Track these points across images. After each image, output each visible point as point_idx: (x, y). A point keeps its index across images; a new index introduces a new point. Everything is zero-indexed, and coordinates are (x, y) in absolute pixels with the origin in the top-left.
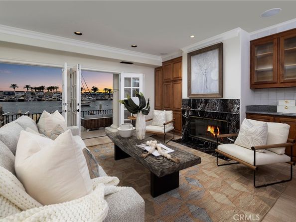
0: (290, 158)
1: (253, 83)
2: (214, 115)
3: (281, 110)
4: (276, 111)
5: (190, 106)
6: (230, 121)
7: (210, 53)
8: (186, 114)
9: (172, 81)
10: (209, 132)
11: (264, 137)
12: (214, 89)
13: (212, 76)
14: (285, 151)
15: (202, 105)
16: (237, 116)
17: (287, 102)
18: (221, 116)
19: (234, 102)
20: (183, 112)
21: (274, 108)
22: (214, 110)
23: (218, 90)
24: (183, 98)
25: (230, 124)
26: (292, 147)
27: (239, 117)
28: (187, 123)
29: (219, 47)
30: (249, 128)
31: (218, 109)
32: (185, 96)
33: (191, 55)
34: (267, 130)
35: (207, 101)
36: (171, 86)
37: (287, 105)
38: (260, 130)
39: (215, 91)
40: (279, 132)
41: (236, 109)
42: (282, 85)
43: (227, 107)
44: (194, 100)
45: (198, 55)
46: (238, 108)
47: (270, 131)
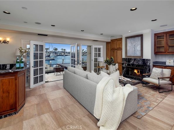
0: (171, 82)
1: (156, 52)
2: (139, 65)
3: (167, 64)
4: (166, 64)
5: (126, 61)
6: (146, 68)
7: (137, 38)
8: (124, 65)
9: (116, 49)
10: (135, 72)
11: (162, 74)
12: (138, 54)
13: (138, 48)
14: (170, 79)
15: (133, 61)
16: (149, 66)
17: (170, 60)
18: (142, 66)
19: (148, 60)
20: (123, 64)
21: (165, 63)
22: (138, 63)
23: (140, 55)
24: (123, 58)
25: (146, 70)
26: (172, 78)
27: (150, 67)
28: (125, 70)
29: (141, 36)
30: (156, 71)
31: (141, 63)
32: (124, 57)
33: (127, 38)
34: (163, 72)
35: (135, 60)
36: (115, 52)
37: (170, 62)
38: (160, 72)
39: (139, 55)
40: (167, 72)
41: (149, 63)
42: (168, 53)
43: (145, 62)
44: (129, 59)
45: (131, 39)
46: (150, 63)
47: (164, 72)
